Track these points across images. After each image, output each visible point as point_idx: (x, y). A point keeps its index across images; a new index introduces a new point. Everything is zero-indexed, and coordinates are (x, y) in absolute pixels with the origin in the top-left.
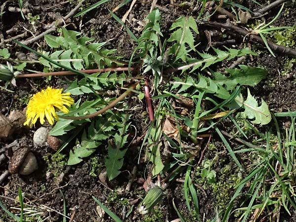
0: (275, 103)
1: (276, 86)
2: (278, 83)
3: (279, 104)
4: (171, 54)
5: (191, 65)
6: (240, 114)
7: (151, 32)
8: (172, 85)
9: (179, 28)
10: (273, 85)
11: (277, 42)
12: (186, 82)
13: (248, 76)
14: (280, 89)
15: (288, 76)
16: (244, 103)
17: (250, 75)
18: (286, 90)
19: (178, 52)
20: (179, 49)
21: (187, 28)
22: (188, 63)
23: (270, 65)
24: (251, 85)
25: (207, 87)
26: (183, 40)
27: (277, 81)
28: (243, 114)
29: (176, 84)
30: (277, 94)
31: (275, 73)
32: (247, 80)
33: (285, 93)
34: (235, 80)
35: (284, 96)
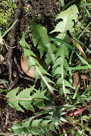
0: (54, 9)
1: (39, 13)
2: (36, 12)
3: (54, 6)
4: (43, 104)
5: (48, 85)
6: (72, 33)
7: (31, 128)
8: (67, 94)
9: (19, 104)
10: (39, 15)
11: (5, 23)
12: (62, 84)
13: (40, 36)
14: (41, 9)
15: (29, 6)
16: (63, 32)
17: (39, 35)
18: (40, 4)
19: (40, 99)
20: (37, 99)
21: (17, 97)
22: (46, 88)
23: (24, 22)
24: (46, 32)
25: (62, 66)
26: (28, 98)
27: (35, 14)
28: (71, 31)
29: (65, 91)
30: (46, 10)
31: (30, 16)
32: (44, 36)
33: (43, 5)
34: (47, 46)
35: (46, 4)
